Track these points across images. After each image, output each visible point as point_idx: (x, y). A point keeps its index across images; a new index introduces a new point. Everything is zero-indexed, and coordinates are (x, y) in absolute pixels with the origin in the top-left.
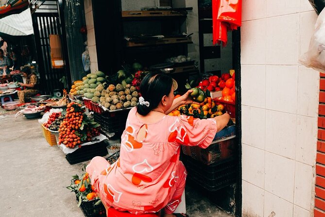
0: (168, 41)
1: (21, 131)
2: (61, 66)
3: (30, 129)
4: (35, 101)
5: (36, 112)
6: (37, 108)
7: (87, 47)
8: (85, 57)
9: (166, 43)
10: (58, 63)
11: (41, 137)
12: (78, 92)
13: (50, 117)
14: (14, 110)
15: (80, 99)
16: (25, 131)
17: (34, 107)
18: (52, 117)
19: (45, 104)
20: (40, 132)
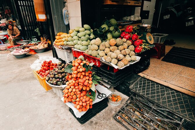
0: (130, 3)
1: (14, 71)
2: (44, 20)
3: (21, 69)
4: (21, 45)
5: (23, 53)
6: (23, 50)
7: (66, 3)
8: (66, 12)
9: (129, 4)
10: (41, 17)
11: (33, 78)
12: (65, 43)
13: (42, 66)
14: (5, 50)
15: (69, 49)
16: (17, 71)
17: (21, 50)
18: (45, 66)
19: (28, 47)
20: (31, 73)
